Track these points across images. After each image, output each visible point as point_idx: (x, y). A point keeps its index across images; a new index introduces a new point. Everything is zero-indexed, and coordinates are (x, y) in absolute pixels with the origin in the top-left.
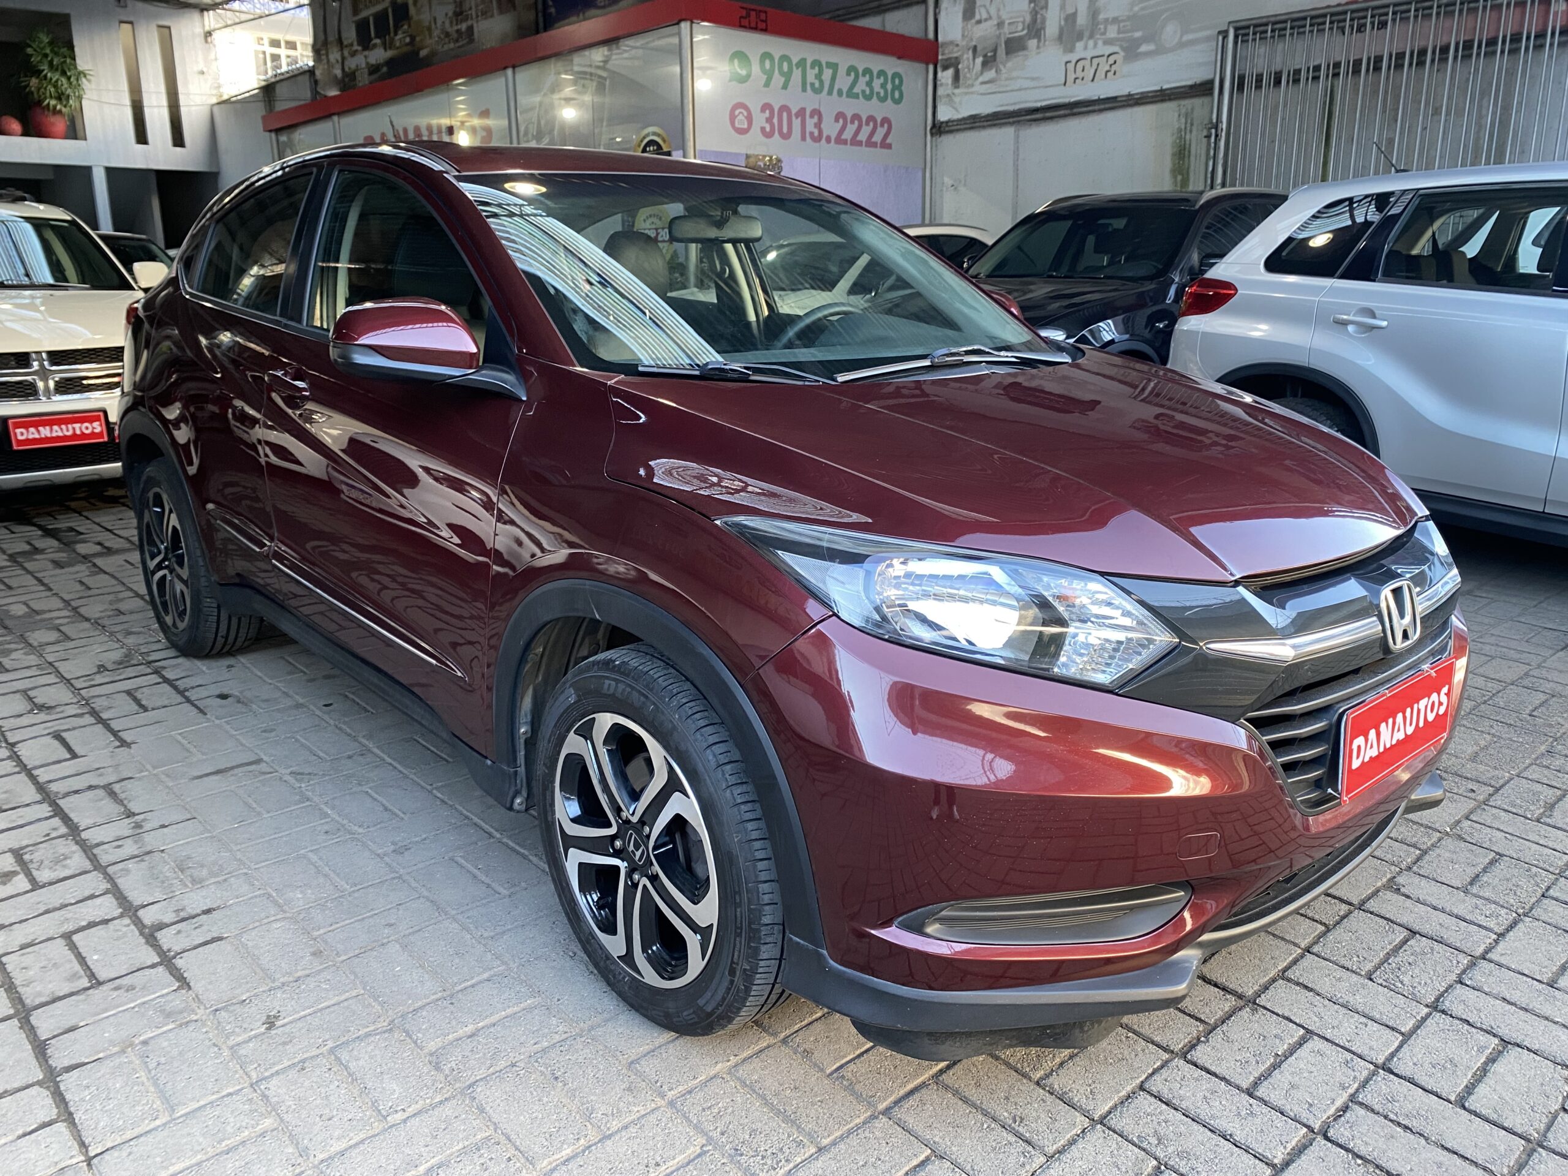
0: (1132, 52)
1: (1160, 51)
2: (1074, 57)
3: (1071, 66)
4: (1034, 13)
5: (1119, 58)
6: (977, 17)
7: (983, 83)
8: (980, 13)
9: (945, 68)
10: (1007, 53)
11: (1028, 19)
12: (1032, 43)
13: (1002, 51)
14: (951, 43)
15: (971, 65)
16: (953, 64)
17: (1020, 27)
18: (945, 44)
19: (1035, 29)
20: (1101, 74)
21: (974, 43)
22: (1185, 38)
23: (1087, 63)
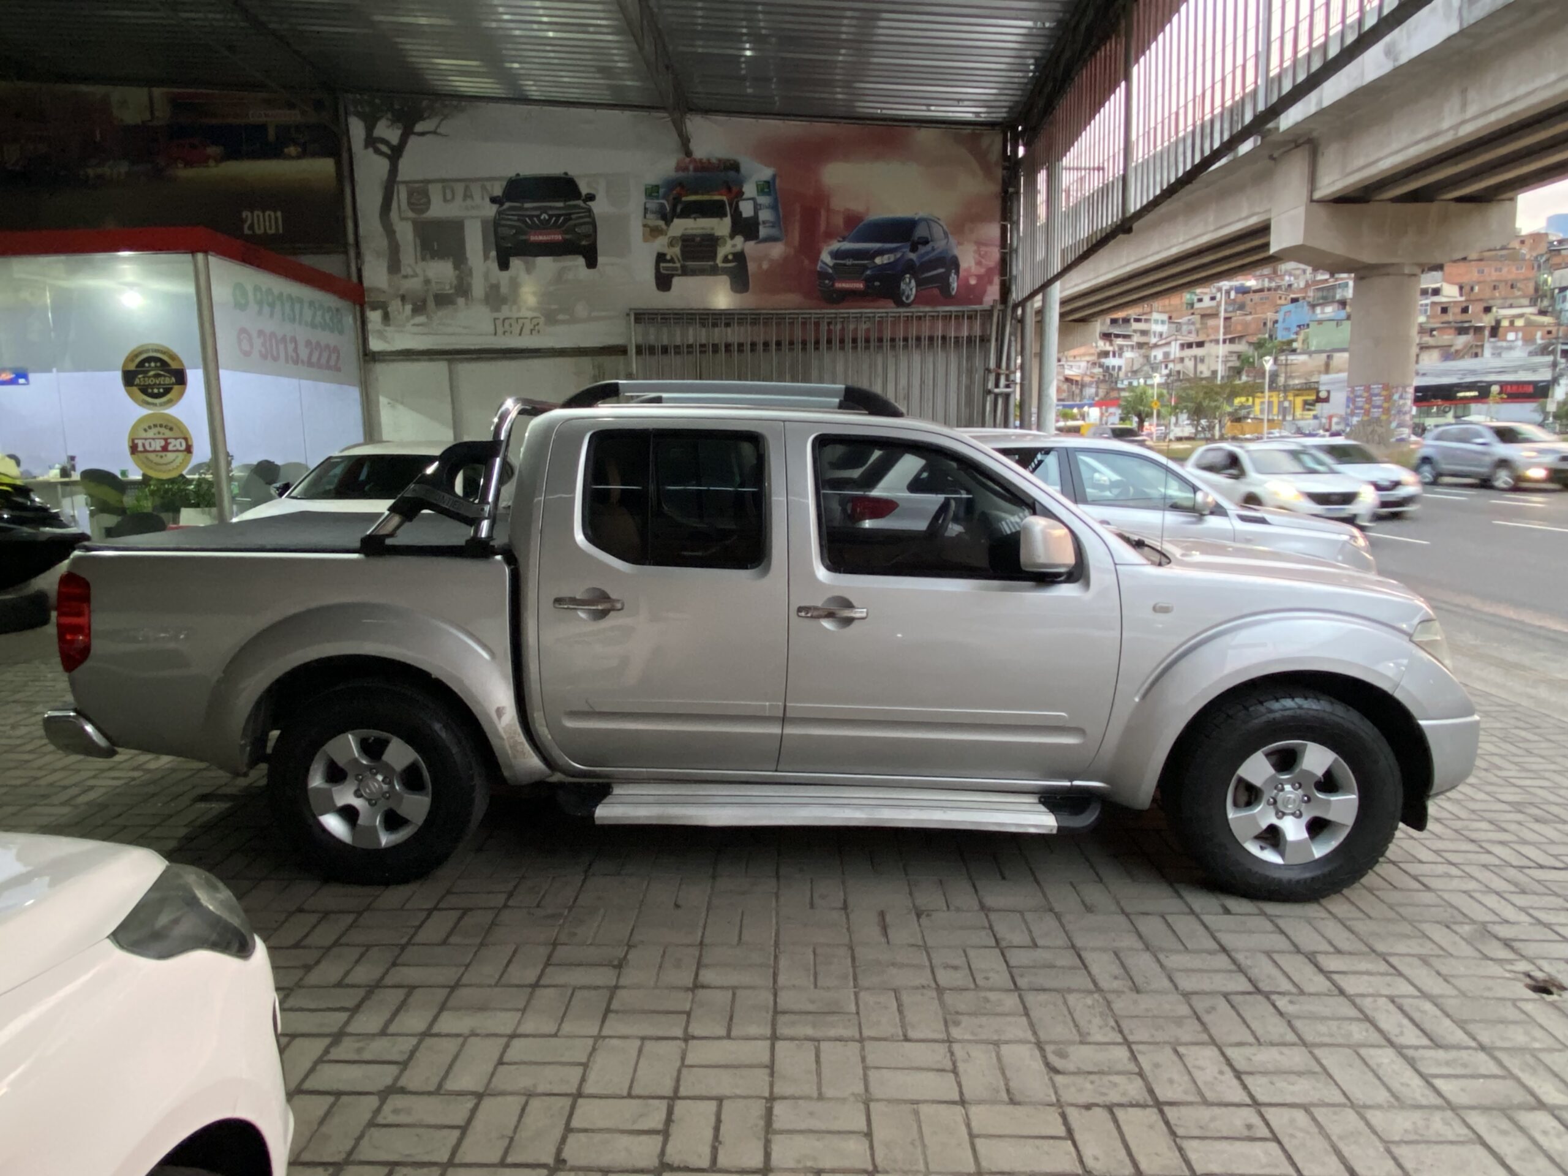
0: (551, 318)
1: (573, 320)
2: (501, 315)
3: (499, 323)
4: (460, 279)
5: (542, 320)
6: (403, 272)
7: (414, 325)
8: (406, 270)
9: (374, 309)
10: (437, 305)
11: (455, 282)
12: (461, 301)
13: (431, 303)
14: (378, 290)
15: (401, 311)
16: (383, 306)
17: (448, 287)
18: (371, 290)
19: (463, 289)
20: (526, 330)
21: (401, 292)
22: (594, 314)
23: (513, 322)
